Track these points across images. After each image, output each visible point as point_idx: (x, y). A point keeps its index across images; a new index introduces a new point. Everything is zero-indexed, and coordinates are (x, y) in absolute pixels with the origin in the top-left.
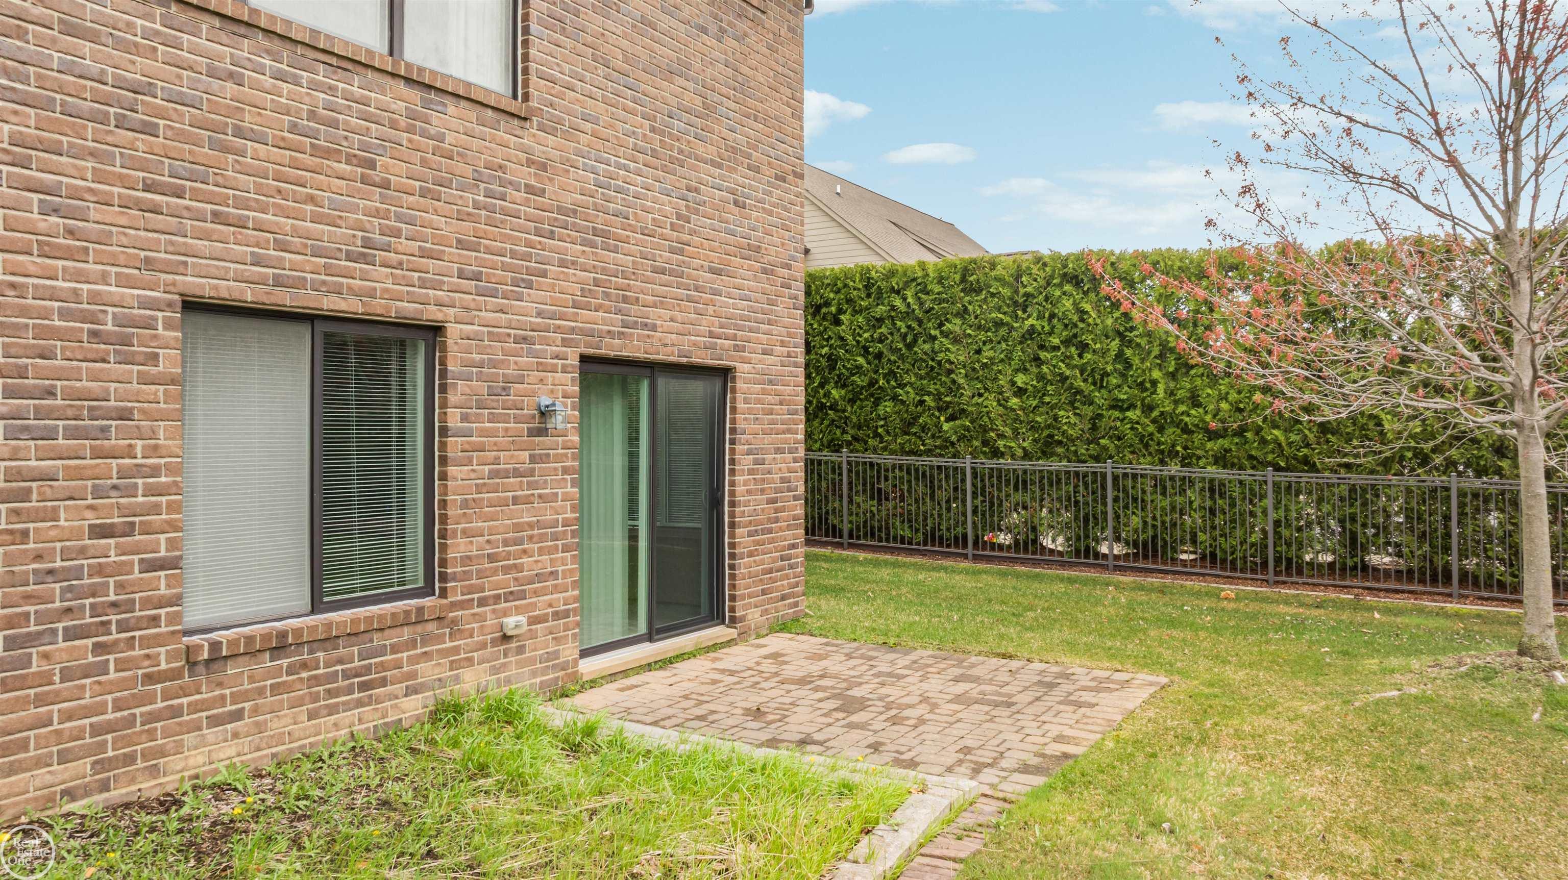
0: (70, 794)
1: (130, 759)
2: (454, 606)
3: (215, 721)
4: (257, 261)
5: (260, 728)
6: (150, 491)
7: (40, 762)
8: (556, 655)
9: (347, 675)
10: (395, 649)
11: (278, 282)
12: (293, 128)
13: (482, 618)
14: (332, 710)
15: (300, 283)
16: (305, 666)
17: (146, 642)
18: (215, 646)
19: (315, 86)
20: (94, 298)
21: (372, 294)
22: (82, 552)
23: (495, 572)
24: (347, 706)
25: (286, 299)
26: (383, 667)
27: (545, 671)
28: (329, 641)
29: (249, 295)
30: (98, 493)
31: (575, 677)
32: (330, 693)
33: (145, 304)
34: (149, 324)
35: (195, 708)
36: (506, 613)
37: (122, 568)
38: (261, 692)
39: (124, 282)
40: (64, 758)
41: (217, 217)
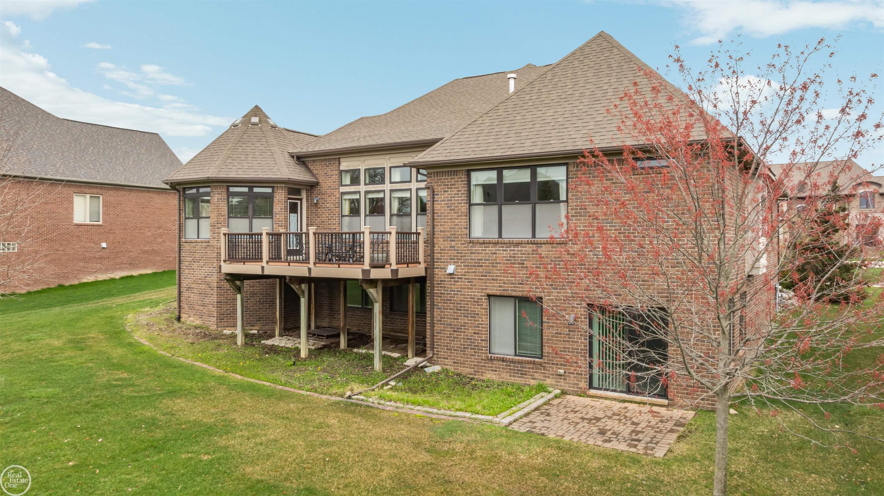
0: (470, 374)
1: (479, 372)
2: (544, 363)
3: (492, 370)
4: (500, 287)
5: (500, 375)
6: (482, 328)
7: (467, 367)
8: (578, 384)
9: (518, 370)
10: (528, 368)
11: (504, 290)
12: (506, 260)
13: (553, 368)
14: (514, 376)
15: (508, 290)
16: (508, 365)
17: (481, 353)
18: (491, 357)
19: (510, 250)
20: (474, 295)
21: (524, 291)
22: (472, 336)
23: (557, 358)
24: (518, 377)
25: (505, 293)
26: (525, 371)
27: (574, 387)
28: (512, 362)
29: (498, 293)
30: (475, 327)
31: (585, 393)
32: (514, 373)
33: (481, 296)
34: (482, 299)
35: (489, 367)
36: (560, 369)
37: (478, 340)
38: (500, 368)
39: (478, 292)
40: (470, 368)
41: (493, 279)
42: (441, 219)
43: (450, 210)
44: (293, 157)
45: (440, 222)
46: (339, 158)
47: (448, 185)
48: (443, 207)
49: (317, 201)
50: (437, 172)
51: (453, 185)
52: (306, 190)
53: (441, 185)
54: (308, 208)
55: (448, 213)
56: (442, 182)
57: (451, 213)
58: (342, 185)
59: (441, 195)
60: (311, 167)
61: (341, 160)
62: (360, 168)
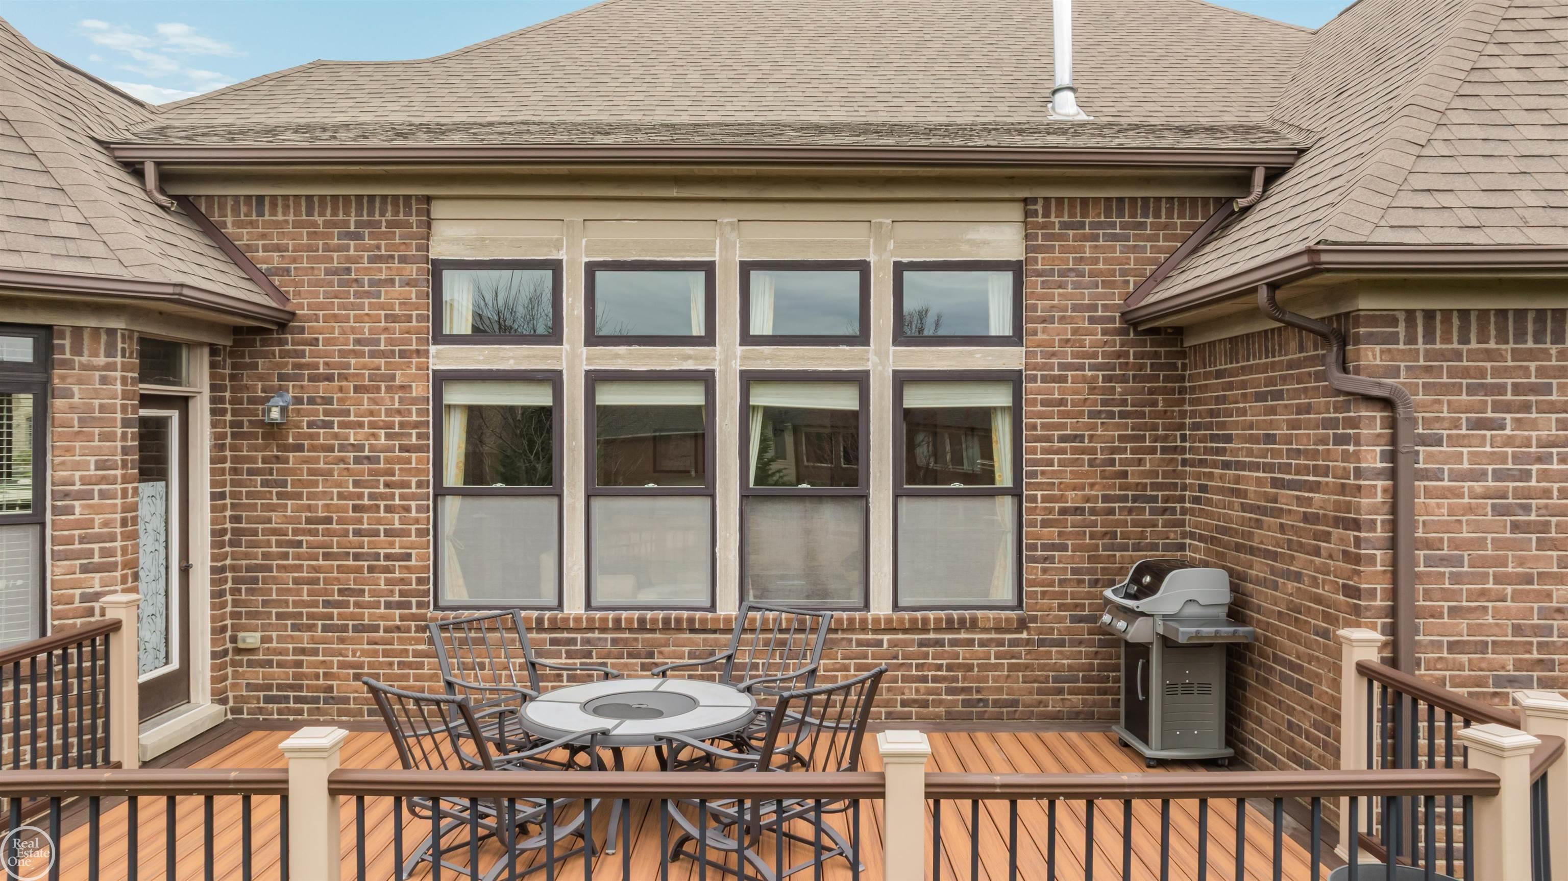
42: (1456, 578)
43: (1516, 527)
44: (135, 170)
45: (1447, 595)
46: (428, 199)
47: (1500, 389)
48: (1470, 510)
49: (284, 410)
50: (1429, 315)
51: (1534, 389)
52: (214, 351)
53: (1456, 389)
54: (218, 447)
55: (1498, 544)
56: (1466, 373)
57: (1524, 545)
58: (439, 337)
59: (1454, 441)
60: (243, 237)
61: (439, 210)
62: (562, 255)
